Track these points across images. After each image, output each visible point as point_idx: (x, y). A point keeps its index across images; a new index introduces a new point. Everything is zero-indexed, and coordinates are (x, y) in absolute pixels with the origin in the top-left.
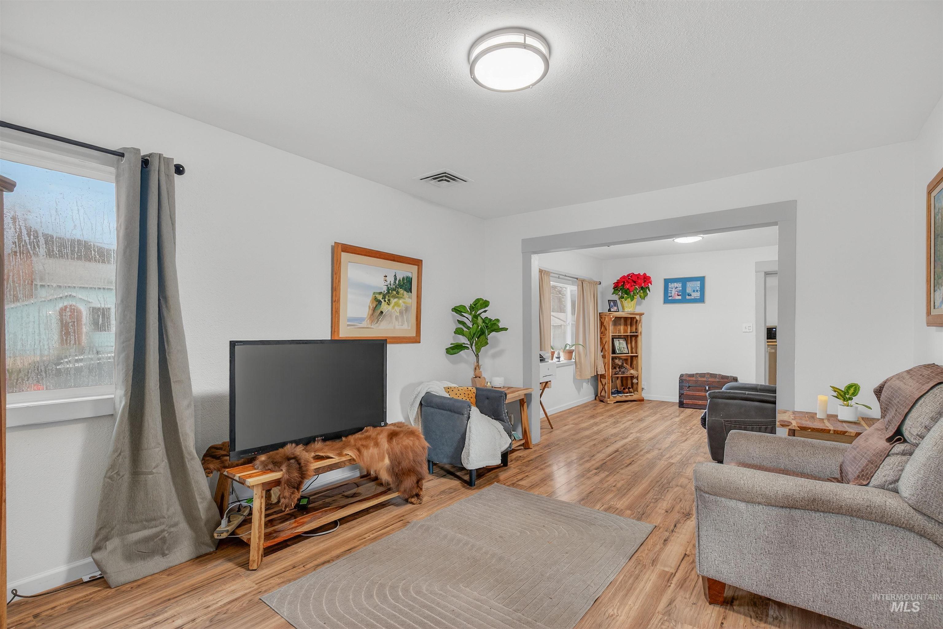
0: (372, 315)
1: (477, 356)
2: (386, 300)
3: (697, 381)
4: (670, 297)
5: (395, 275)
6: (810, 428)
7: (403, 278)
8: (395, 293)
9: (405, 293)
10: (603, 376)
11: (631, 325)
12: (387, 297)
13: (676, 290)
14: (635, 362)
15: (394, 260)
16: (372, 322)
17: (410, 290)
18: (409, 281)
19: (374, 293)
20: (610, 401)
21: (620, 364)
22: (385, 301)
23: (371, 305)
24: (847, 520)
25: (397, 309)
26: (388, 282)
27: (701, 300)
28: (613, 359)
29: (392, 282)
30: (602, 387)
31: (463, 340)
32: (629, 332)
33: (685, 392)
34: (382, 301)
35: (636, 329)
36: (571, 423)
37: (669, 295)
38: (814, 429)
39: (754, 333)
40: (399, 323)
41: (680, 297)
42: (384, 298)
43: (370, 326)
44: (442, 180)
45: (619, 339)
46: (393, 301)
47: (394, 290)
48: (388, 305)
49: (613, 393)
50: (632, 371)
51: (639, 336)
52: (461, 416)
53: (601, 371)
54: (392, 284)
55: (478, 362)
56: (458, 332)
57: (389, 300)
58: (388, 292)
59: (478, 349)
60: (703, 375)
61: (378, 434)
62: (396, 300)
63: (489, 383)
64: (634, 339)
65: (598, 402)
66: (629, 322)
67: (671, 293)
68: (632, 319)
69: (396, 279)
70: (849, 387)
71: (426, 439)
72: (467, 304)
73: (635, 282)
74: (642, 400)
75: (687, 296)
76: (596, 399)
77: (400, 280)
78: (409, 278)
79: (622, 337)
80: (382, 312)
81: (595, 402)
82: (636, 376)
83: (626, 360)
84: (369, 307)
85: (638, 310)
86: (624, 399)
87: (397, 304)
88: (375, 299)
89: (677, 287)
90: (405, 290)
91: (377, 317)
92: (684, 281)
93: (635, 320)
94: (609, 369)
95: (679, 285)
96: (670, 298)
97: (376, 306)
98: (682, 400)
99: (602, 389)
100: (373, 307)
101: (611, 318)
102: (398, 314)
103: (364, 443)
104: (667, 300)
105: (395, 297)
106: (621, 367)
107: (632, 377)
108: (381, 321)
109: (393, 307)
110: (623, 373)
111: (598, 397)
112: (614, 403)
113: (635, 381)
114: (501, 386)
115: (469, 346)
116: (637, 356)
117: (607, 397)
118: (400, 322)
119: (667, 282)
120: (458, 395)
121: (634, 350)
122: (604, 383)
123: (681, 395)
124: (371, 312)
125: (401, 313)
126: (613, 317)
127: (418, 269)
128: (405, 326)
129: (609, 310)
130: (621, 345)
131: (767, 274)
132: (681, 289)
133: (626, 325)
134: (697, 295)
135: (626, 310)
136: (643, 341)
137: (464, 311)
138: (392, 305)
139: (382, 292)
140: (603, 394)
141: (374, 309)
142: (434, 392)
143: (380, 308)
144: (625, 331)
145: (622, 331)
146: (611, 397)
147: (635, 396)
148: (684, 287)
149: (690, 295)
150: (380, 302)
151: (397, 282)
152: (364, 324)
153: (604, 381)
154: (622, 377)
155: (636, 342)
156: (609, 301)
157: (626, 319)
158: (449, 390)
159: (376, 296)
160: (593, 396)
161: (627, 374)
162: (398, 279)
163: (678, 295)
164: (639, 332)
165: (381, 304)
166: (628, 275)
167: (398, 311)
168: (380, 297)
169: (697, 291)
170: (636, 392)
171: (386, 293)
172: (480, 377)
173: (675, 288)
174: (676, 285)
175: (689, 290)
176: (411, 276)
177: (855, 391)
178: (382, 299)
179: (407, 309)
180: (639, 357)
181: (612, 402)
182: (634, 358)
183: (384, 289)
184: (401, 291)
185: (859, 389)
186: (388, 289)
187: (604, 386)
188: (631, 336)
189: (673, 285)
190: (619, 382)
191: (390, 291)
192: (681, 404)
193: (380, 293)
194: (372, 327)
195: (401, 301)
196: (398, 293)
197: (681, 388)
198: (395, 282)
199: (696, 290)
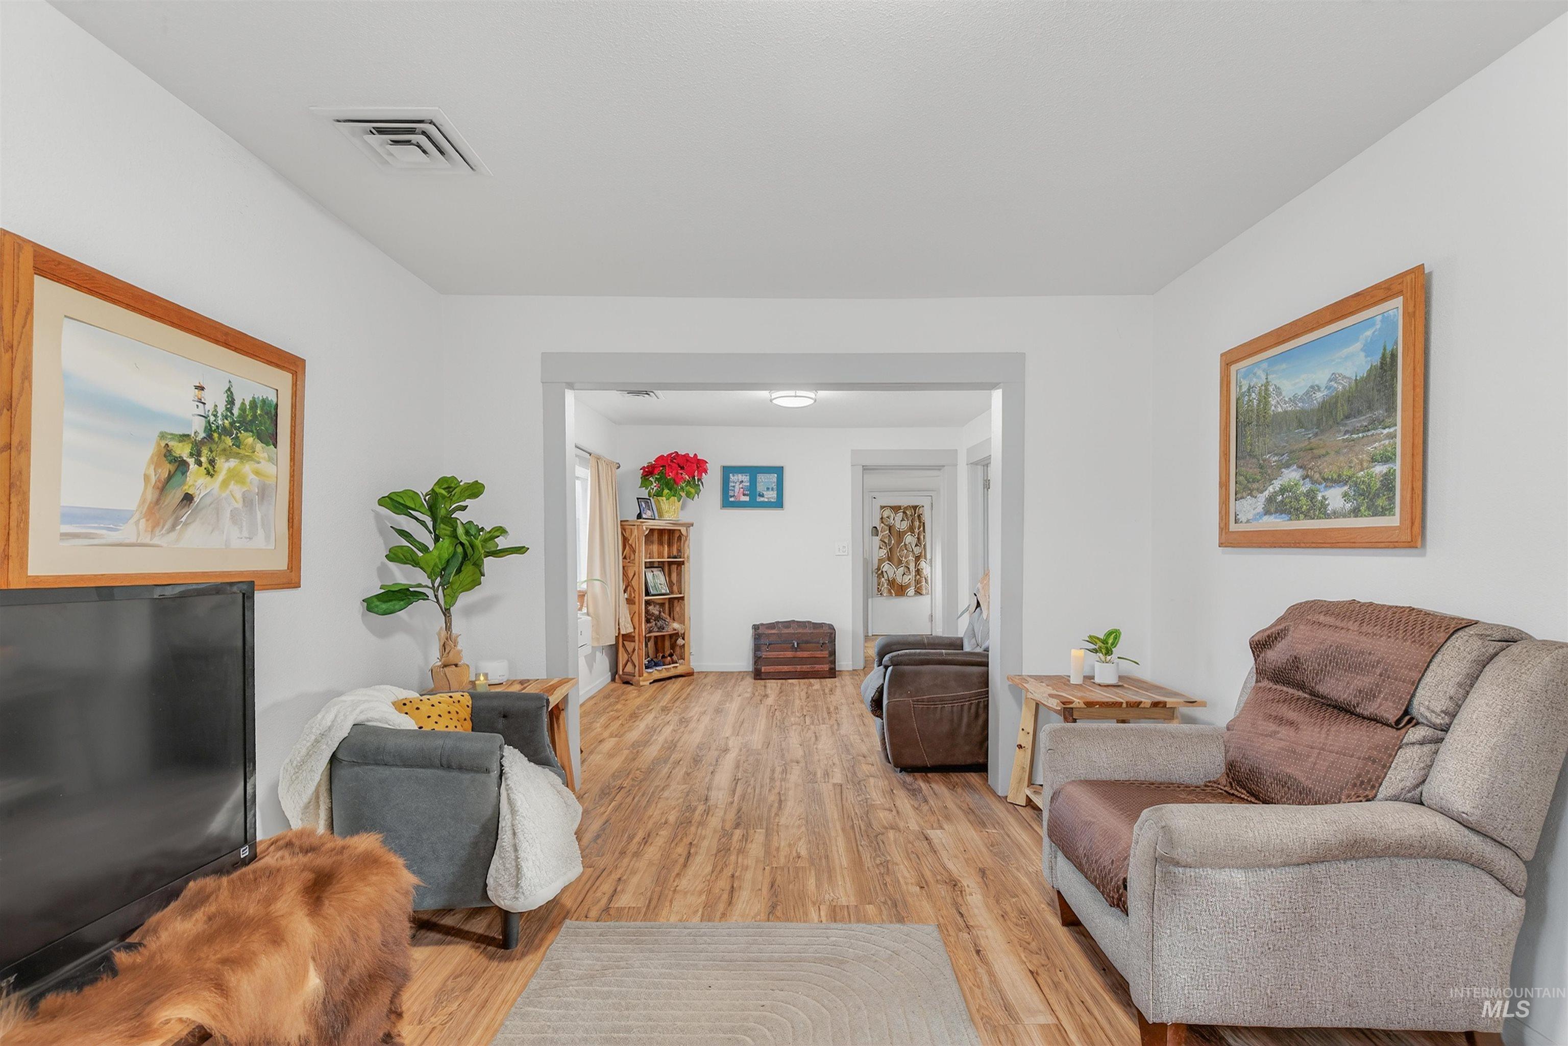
0: (158, 502)
1: (446, 612)
2: (203, 459)
3: (779, 635)
4: (731, 497)
5: (229, 389)
6: (1097, 703)
7: (254, 404)
8: (229, 441)
9: (259, 446)
10: (628, 637)
11: (670, 545)
12: (205, 451)
13: (741, 486)
14: (678, 609)
15: (227, 345)
16: (155, 525)
17: (271, 439)
18: (272, 412)
19: (163, 436)
20: (644, 681)
21: (657, 613)
22: (199, 464)
23: (151, 472)
24: (1384, 864)
25: (236, 490)
26: (210, 407)
27: (779, 504)
28: (648, 603)
29: (221, 409)
30: (626, 656)
31: (415, 577)
32: (666, 554)
33: (764, 654)
34: (191, 461)
35: (679, 551)
36: (606, 734)
37: (731, 493)
38: (1103, 703)
39: (850, 557)
40: (241, 532)
41: (747, 499)
42: (196, 454)
43: (147, 540)
44: (408, 142)
45: (653, 569)
46: (224, 466)
47: (225, 432)
48: (209, 478)
49: (647, 667)
50: (676, 625)
51: (686, 564)
52: (481, 777)
53: (627, 629)
54: (219, 414)
55: (448, 627)
56: (394, 556)
57: (212, 462)
58: (209, 436)
59: (452, 598)
60: (788, 624)
61: (269, 901)
62: (233, 463)
63: (482, 678)
64: (674, 567)
65: (618, 685)
66: (666, 538)
67: (734, 490)
68: (671, 532)
69: (231, 402)
70: (1110, 634)
71: (409, 867)
72: (423, 487)
73: (682, 468)
74: (690, 674)
75: (758, 497)
76: (613, 680)
77: (243, 409)
78: (270, 405)
79: (656, 565)
80: (188, 498)
81: (614, 685)
82: (683, 632)
83: (662, 605)
84: (147, 478)
85: (684, 517)
86: (665, 674)
87: (235, 476)
88: (168, 454)
89: (742, 482)
90: (260, 437)
91: (174, 512)
92: (753, 472)
93: (677, 535)
94: (640, 624)
95: (746, 478)
96: (732, 499)
97: (170, 477)
98: (759, 667)
99: (628, 661)
100: (159, 480)
101: (644, 532)
102: (239, 505)
103: (227, 950)
104: (728, 502)
105: (227, 454)
106: (658, 618)
107: (675, 636)
108: (186, 524)
109: (225, 484)
110: (661, 628)
111: (619, 675)
112: (650, 683)
113: (680, 641)
114: (503, 679)
115: (430, 593)
116: (682, 598)
117: (637, 674)
118: (244, 529)
119: (728, 471)
120: (435, 718)
121: (675, 588)
122: (630, 650)
123: (757, 660)
124: (151, 496)
125: (248, 502)
126: (647, 529)
127: (295, 384)
128: (260, 541)
129: (639, 516)
130: (658, 580)
131: (865, 469)
132: (748, 484)
133: (661, 543)
134: (771, 495)
135: (666, 516)
136: (690, 571)
137: (413, 506)
138: (221, 477)
139: (188, 436)
140: (629, 668)
141: (164, 487)
142: (377, 720)
143: (184, 483)
144: (660, 555)
145: (656, 554)
146: (645, 675)
147: (681, 669)
148: (753, 482)
149: (762, 496)
150: (182, 465)
151: (236, 411)
152: (127, 533)
153: (630, 646)
154: (656, 637)
155: (679, 574)
156: (638, 499)
157: (661, 532)
158: (406, 709)
159: (171, 444)
160: (608, 676)
161: (668, 631)
162: (238, 404)
163: (744, 495)
164: (686, 556)
165: (184, 473)
166: (670, 455)
167: (239, 496)
168: (183, 451)
169: (772, 489)
170: (681, 661)
171: (202, 442)
172: (456, 665)
173: (739, 481)
174: (740, 477)
175: (760, 488)
176: (275, 400)
177: (1115, 638)
178: (191, 455)
179: (264, 492)
180: (686, 598)
181: (648, 683)
182: (676, 601)
183: (197, 428)
184: (249, 439)
185: (1120, 633)
186: (209, 430)
187: (630, 655)
188: (670, 563)
189: (736, 477)
190: (651, 644)
191: (216, 435)
192: (758, 675)
193: (184, 437)
194: (156, 541)
195: (247, 468)
196: (237, 443)
197: (757, 648)
198: (230, 410)
199: (770, 487)
